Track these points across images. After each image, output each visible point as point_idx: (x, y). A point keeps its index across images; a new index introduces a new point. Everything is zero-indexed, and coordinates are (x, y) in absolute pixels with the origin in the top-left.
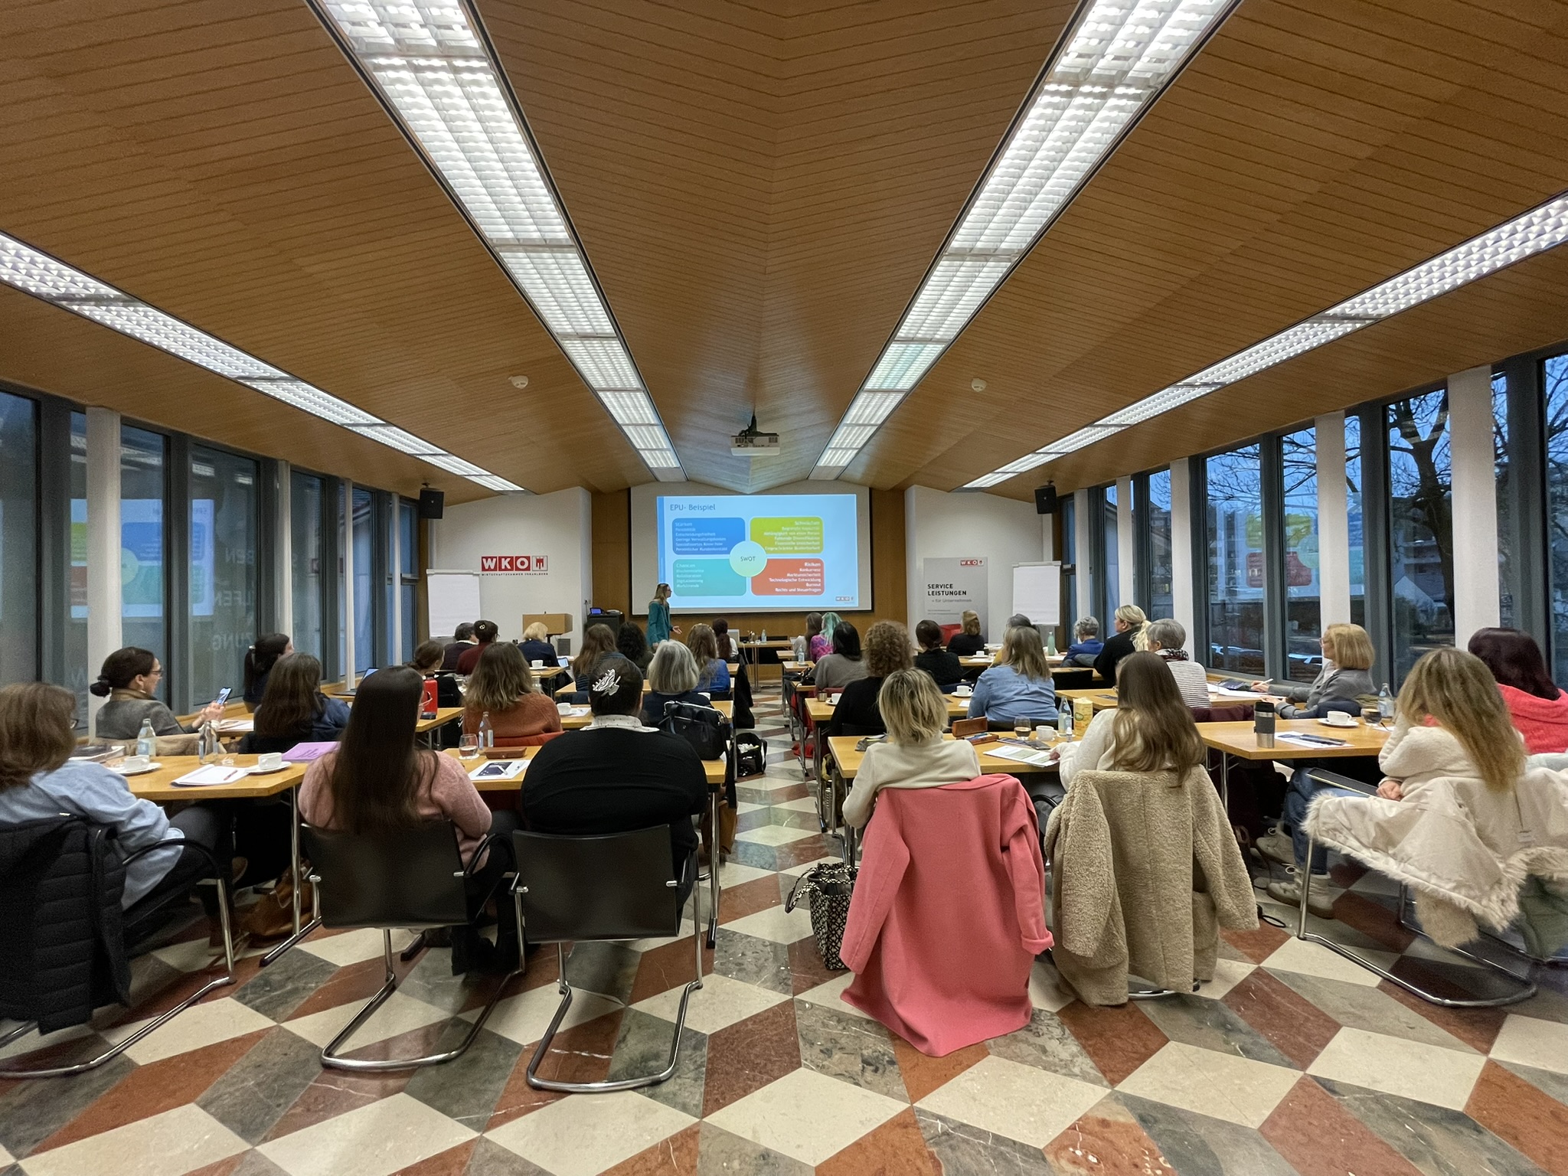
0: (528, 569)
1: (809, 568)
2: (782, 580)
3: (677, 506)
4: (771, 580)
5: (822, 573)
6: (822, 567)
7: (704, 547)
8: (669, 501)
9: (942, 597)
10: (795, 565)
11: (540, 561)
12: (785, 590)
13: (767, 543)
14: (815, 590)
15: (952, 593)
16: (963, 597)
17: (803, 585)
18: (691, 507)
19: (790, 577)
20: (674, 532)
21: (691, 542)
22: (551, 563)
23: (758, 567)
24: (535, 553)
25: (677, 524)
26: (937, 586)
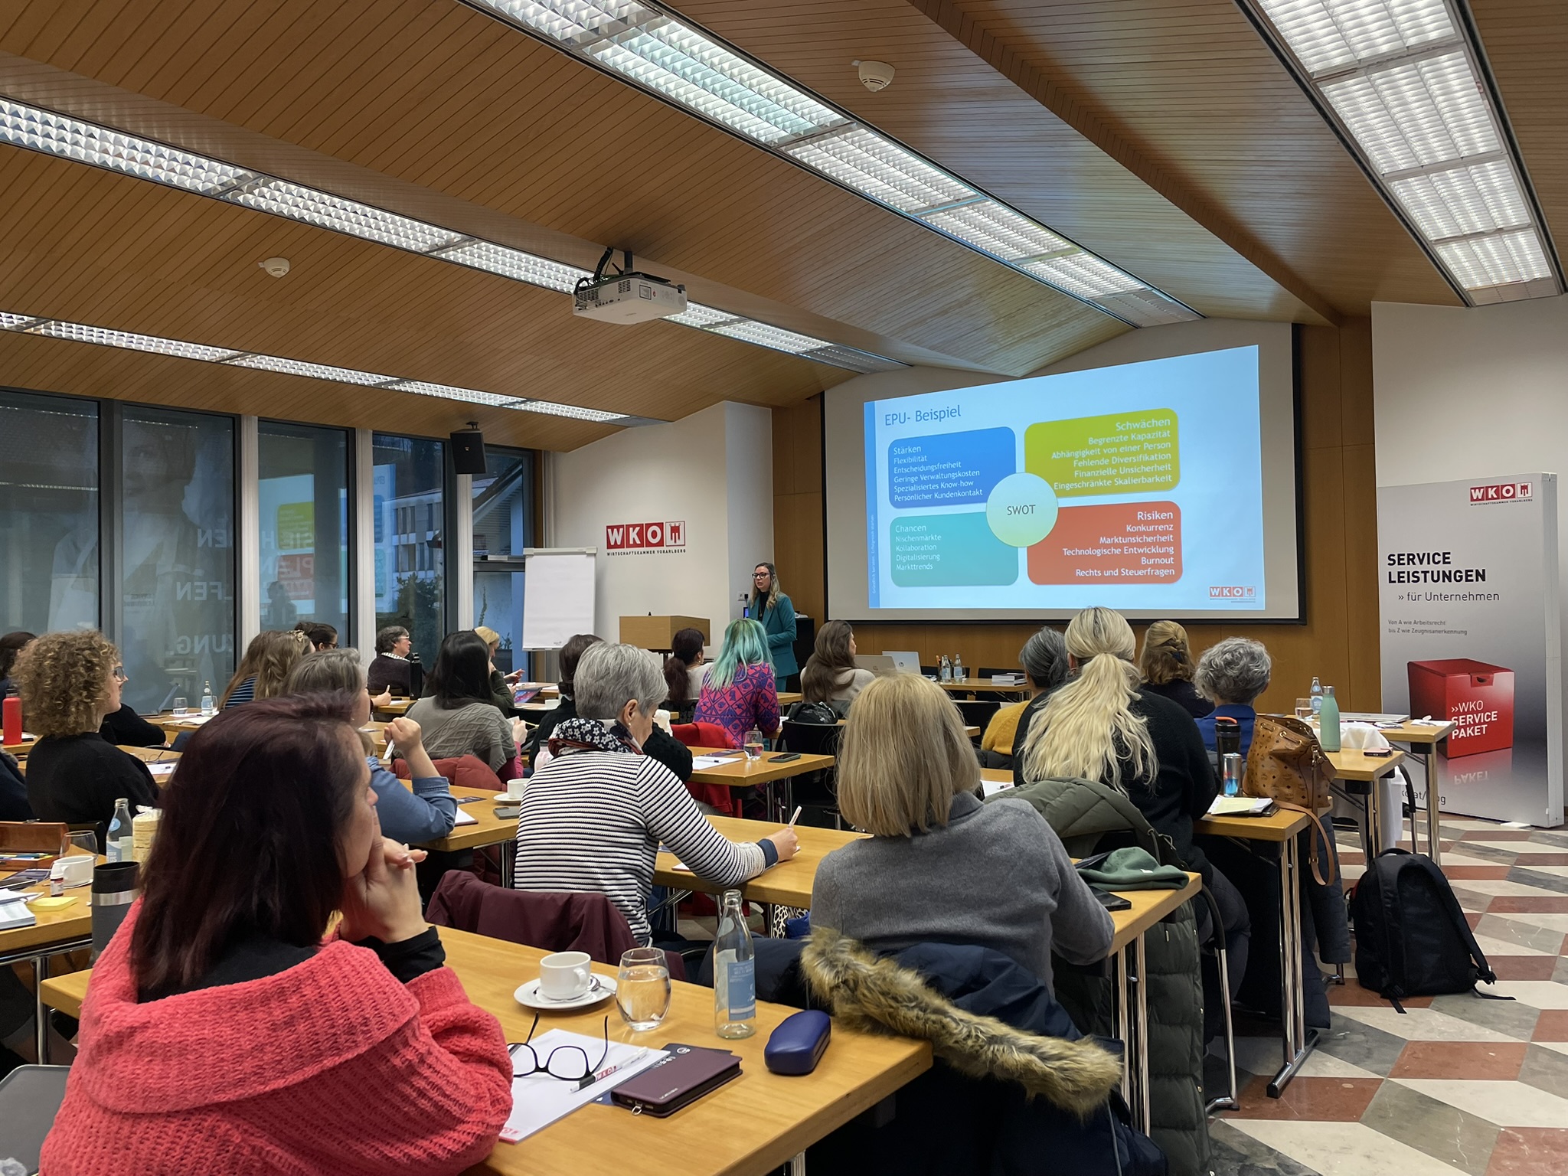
1: (1147, 523)
2: (1090, 552)
3: (896, 417)
4: (1068, 552)
5: (1177, 532)
6: (1176, 521)
7: (941, 491)
8: (883, 408)
9: (1422, 588)
10: (1118, 517)
11: (675, 530)
12: (1095, 573)
13: (1057, 475)
14: (1162, 573)
15: (1447, 576)
16: (1477, 586)
17: (1133, 562)
18: (920, 416)
19: (1108, 545)
20: (891, 465)
21: (919, 482)
22: (689, 534)
23: (1041, 526)
24: (669, 519)
25: (897, 451)
26: (1411, 559)
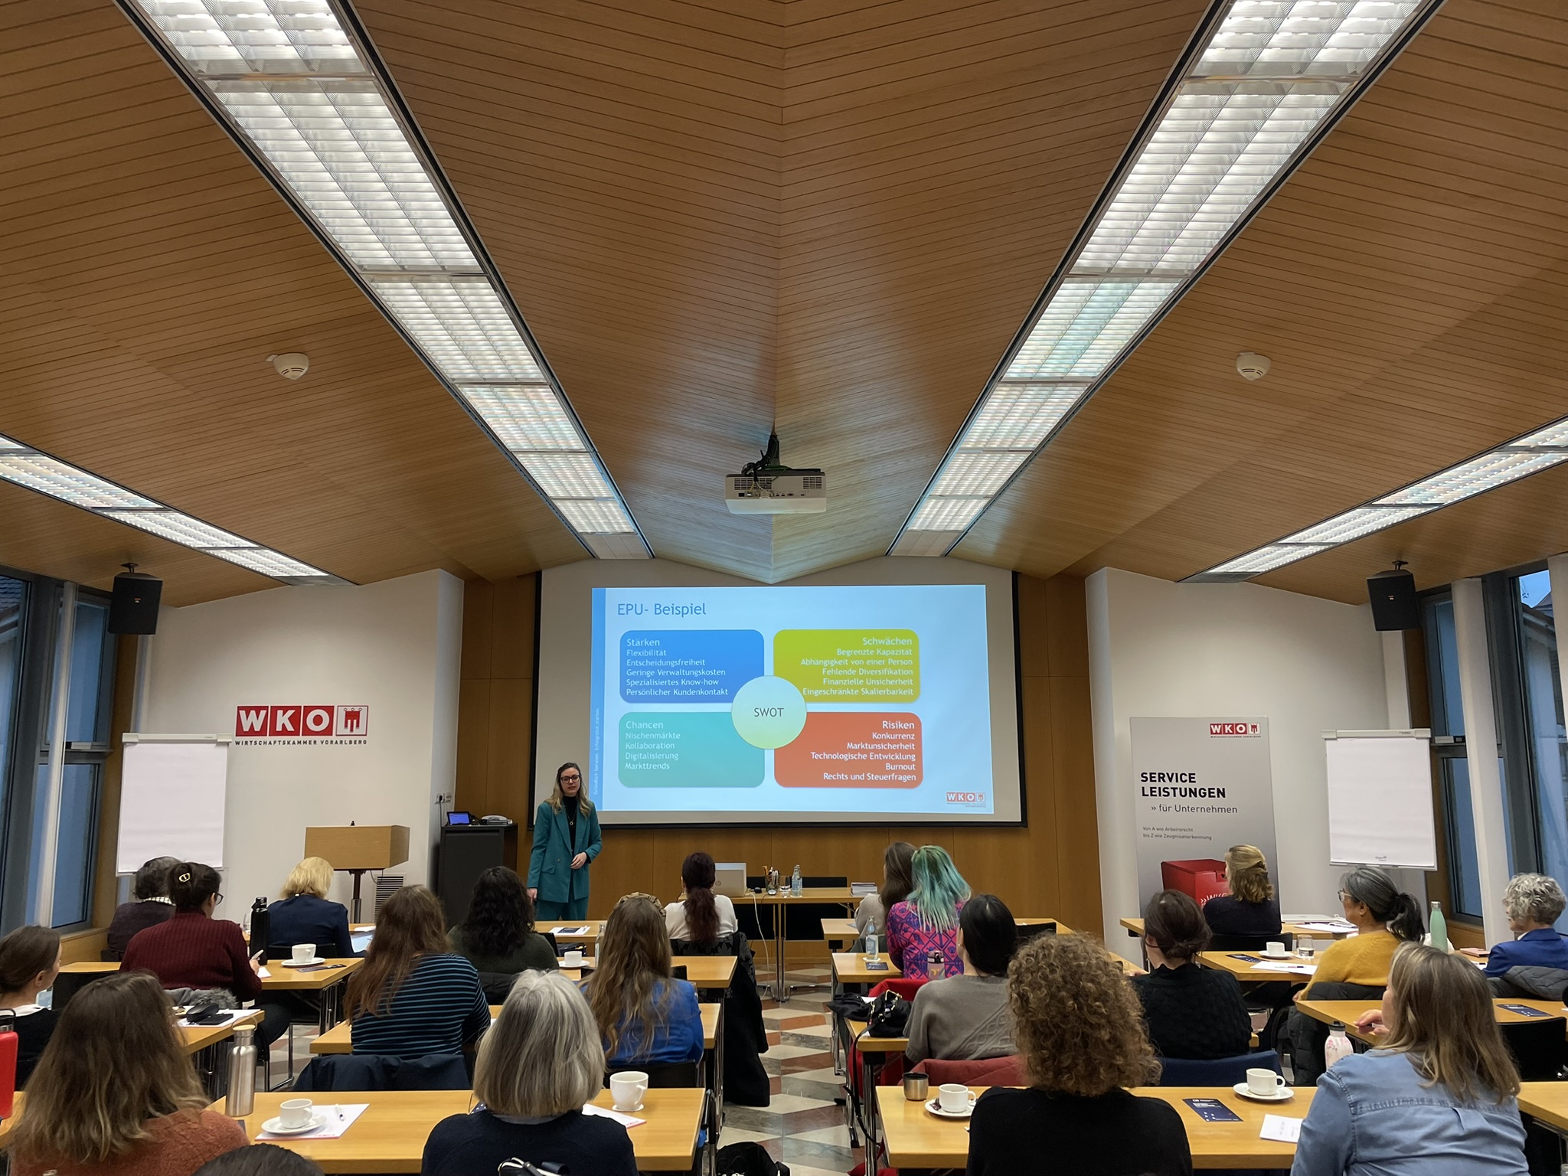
0: (328, 731)
1: (891, 731)
2: (837, 756)
3: (630, 608)
4: (816, 756)
5: (918, 741)
6: (917, 731)
7: (681, 688)
8: (614, 597)
9: (1171, 801)
10: (864, 725)
11: (353, 716)
12: (843, 777)
13: (805, 680)
14: (904, 778)
15: (1193, 792)
16: (1218, 802)
17: (878, 767)
18: (659, 609)
19: (854, 751)
20: (624, 657)
21: (656, 677)
22: (374, 722)
23: (788, 729)
24: (342, 699)
25: (631, 643)
26: (1161, 777)
